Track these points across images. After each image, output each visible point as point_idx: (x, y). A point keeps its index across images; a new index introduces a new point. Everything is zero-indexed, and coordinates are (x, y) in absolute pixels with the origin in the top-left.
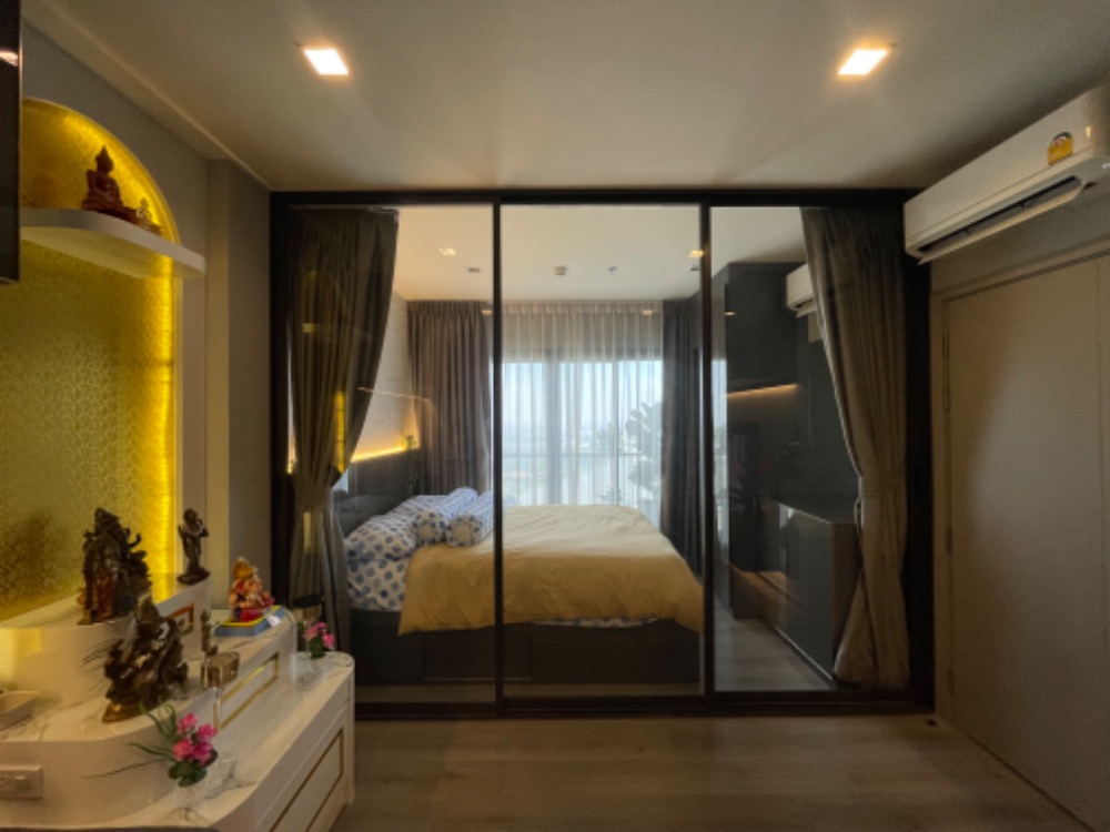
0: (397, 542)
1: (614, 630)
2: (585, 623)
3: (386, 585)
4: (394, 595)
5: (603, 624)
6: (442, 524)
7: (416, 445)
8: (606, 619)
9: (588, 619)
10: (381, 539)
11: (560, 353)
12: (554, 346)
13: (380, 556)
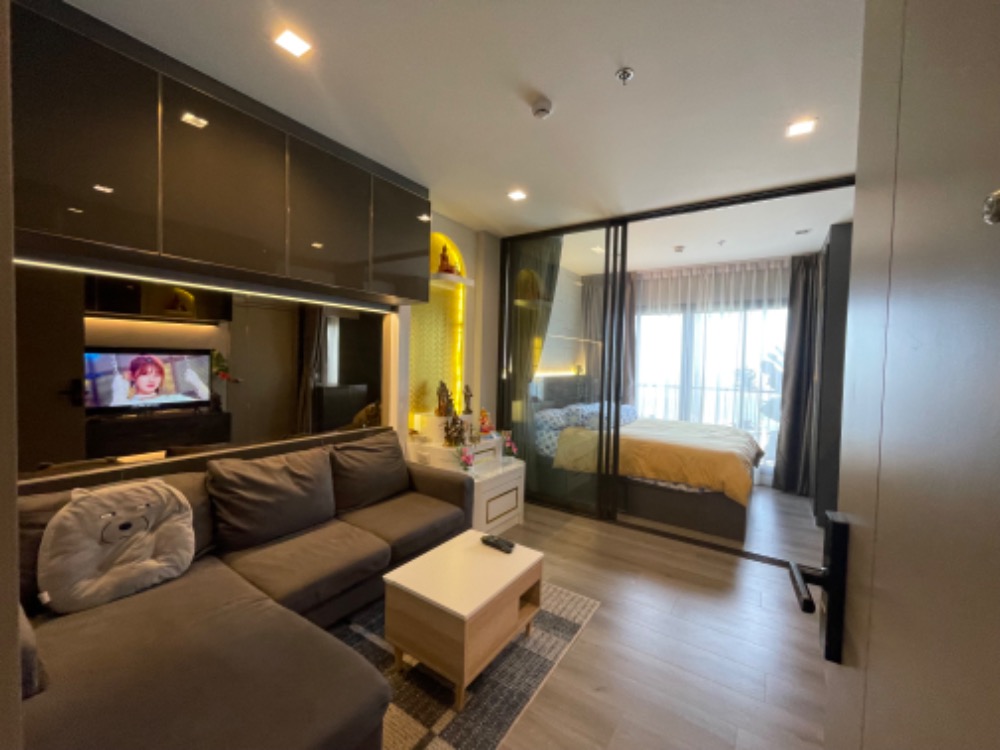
0: (556, 420)
1: (681, 492)
2: (661, 484)
3: (549, 443)
4: (552, 448)
5: (672, 486)
6: (582, 416)
7: (584, 372)
8: (676, 484)
9: (663, 481)
10: (548, 419)
11: (693, 306)
12: (689, 302)
13: (546, 427)
